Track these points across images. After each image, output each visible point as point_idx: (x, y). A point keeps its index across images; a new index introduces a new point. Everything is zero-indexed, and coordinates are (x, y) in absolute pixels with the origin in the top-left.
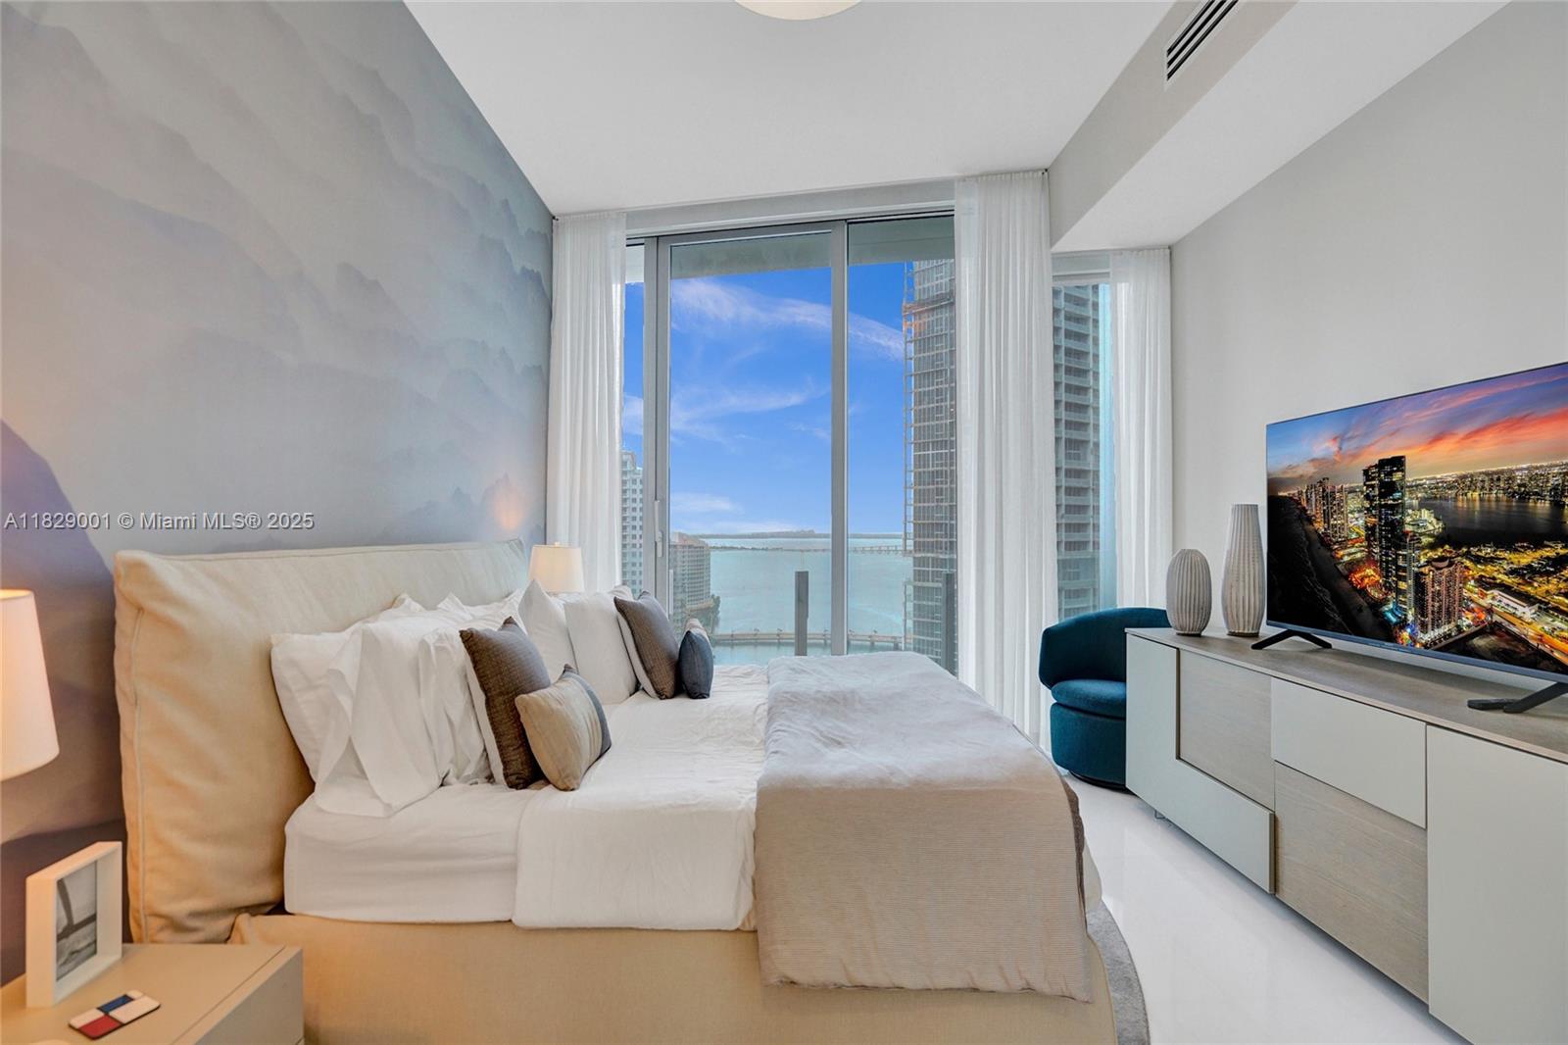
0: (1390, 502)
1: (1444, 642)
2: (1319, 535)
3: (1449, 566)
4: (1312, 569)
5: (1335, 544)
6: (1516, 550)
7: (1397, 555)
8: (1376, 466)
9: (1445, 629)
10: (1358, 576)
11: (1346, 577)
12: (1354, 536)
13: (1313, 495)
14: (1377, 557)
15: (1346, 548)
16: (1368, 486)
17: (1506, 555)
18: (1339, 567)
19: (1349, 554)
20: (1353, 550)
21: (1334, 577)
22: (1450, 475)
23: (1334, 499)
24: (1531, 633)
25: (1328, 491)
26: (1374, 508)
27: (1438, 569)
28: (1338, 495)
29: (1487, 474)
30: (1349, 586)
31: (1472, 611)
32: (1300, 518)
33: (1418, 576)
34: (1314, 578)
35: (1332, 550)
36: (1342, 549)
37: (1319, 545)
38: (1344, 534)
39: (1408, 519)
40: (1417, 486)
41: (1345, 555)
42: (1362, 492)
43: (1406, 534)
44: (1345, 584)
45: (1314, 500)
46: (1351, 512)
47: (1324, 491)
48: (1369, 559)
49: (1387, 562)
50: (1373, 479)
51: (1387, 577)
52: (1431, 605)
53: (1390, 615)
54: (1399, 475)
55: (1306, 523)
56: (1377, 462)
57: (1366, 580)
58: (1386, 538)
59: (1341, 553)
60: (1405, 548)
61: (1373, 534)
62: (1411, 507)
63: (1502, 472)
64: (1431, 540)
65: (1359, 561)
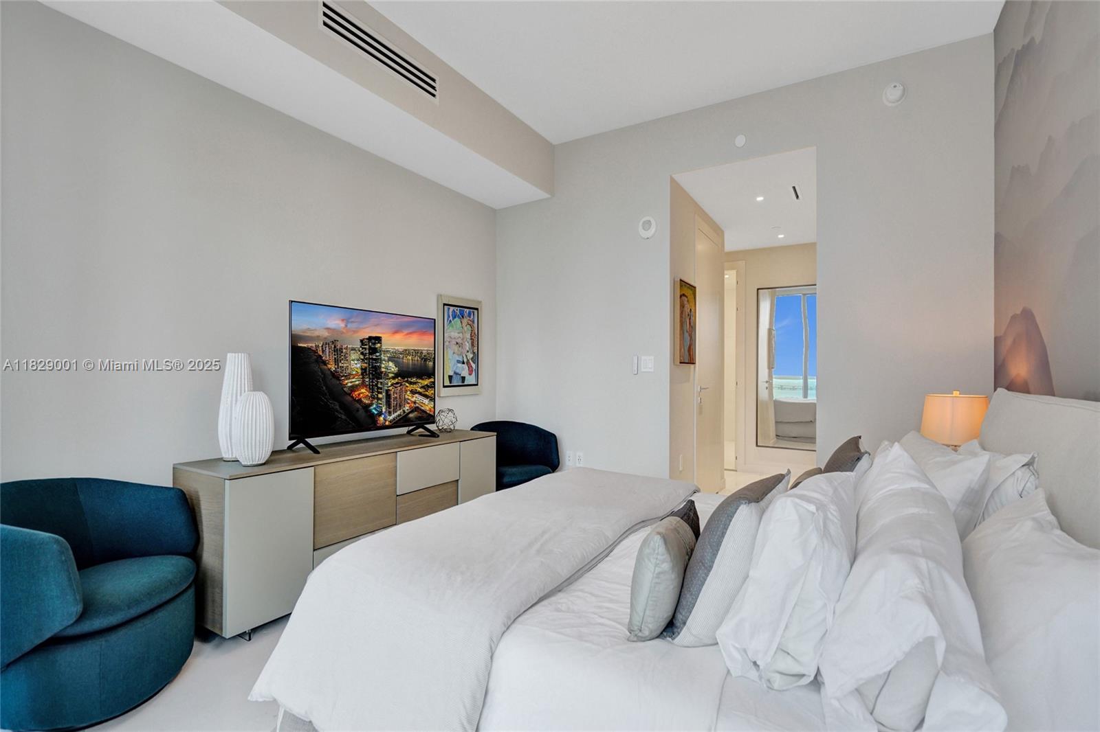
0: (374, 357)
1: (398, 418)
2: (331, 372)
3: (401, 385)
4: (326, 391)
5: (342, 376)
6: (423, 379)
7: (378, 382)
8: (367, 339)
9: (398, 413)
10: (356, 393)
11: (349, 394)
12: (354, 373)
13: (327, 349)
14: (367, 383)
15: (349, 379)
16: (363, 348)
17: (420, 381)
18: (345, 389)
19: (351, 382)
20: (354, 380)
21: (341, 396)
22: (401, 348)
23: (342, 352)
24: (428, 408)
25: (338, 347)
26: (366, 359)
27: (396, 387)
28: (344, 351)
29: (415, 350)
30: (351, 399)
31: (409, 403)
32: (317, 361)
33: (387, 391)
34: (328, 397)
35: (340, 380)
36: (347, 379)
37: (331, 377)
38: (349, 371)
39: (383, 366)
40: (387, 351)
41: (349, 383)
42: (359, 351)
43: (382, 372)
44: (349, 398)
45: (328, 352)
46: (353, 360)
47: (335, 347)
48: (363, 384)
49: (373, 385)
50: (366, 345)
51: (373, 392)
52: (393, 403)
53: (374, 411)
54: (379, 345)
55: (321, 364)
56: (367, 337)
57: (361, 395)
58: (372, 374)
59: (346, 381)
60: (381, 379)
61: (365, 372)
62: (384, 360)
63: (418, 350)
64: (393, 375)
65: (357, 386)
